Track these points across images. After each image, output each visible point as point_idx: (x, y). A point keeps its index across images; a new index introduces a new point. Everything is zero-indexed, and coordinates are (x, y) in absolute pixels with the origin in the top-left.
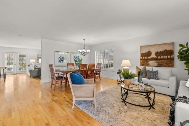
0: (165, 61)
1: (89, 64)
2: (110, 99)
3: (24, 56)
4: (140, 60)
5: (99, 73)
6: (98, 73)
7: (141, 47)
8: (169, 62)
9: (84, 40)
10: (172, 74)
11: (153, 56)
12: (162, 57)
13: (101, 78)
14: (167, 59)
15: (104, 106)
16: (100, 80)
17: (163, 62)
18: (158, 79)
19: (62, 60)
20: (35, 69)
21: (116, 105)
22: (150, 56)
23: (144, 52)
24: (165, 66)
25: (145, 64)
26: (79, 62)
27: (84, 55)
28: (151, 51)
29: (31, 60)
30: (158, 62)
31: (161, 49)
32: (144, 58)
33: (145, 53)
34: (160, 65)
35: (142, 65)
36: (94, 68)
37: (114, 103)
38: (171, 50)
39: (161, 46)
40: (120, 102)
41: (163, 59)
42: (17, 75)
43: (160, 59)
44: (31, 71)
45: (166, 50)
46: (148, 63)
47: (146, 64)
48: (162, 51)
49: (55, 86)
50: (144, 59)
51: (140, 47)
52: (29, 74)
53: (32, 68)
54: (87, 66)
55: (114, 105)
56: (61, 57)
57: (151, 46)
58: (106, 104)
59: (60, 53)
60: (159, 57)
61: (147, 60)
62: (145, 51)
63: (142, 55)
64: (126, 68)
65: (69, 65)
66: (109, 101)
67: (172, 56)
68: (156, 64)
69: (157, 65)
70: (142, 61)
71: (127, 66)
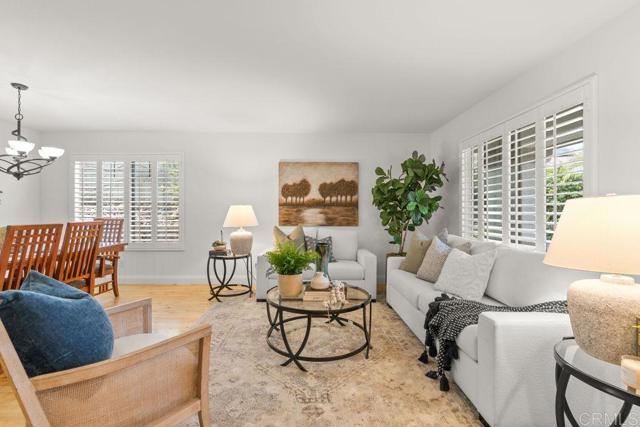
0: (341, 209)
1: (69, 224)
2: (236, 371)
4: (280, 205)
5: (112, 264)
6: (108, 268)
7: (283, 165)
8: (349, 213)
9: (20, 87)
10: (358, 243)
11: (314, 194)
12: (334, 199)
13: (120, 288)
14: (345, 205)
15: (237, 414)
16: (116, 295)
17: (337, 213)
18: (335, 261)
21: (279, 388)
22: (306, 194)
23: (291, 183)
24: (341, 225)
25: (292, 218)
27: (18, 176)
28: (309, 180)
30: (326, 213)
31: (332, 178)
32: (289, 199)
33: (294, 185)
34: (330, 222)
35: (284, 221)
37: (264, 383)
38: (352, 182)
39: (333, 169)
40: (278, 367)
41: (337, 204)
43: (331, 204)
45: (343, 181)
46: (302, 215)
47: (296, 218)
48: (334, 181)
50: (291, 205)
51: (280, 164)
54: (58, 234)
55: (270, 389)
57: (310, 164)
58: (237, 401)
60: (328, 199)
61: (299, 207)
62: (293, 179)
63: (286, 190)
64: (241, 233)
66: (238, 379)
67: (354, 198)
68: (321, 218)
69: (324, 223)
70: (286, 208)
71: (246, 228)
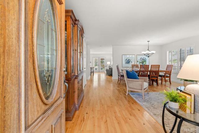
1: (151, 66)
3: (104, 59)
5: (169, 75)
9: (148, 41)
19: (128, 62)
20: (110, 69)
26: (143, 63)
27: (148, 57)
29: (108, 62)
36: (159, 69)
42: (100, 73)
44: (107, 70)
49: (120, 82)
52: (106, 72)
53: (108, 68)
56: (127, 59)
59: (128, 56)
65: (133, 66)
